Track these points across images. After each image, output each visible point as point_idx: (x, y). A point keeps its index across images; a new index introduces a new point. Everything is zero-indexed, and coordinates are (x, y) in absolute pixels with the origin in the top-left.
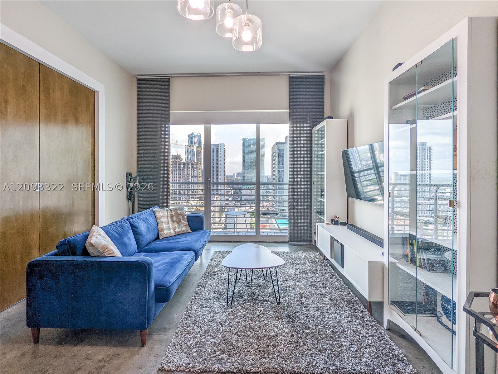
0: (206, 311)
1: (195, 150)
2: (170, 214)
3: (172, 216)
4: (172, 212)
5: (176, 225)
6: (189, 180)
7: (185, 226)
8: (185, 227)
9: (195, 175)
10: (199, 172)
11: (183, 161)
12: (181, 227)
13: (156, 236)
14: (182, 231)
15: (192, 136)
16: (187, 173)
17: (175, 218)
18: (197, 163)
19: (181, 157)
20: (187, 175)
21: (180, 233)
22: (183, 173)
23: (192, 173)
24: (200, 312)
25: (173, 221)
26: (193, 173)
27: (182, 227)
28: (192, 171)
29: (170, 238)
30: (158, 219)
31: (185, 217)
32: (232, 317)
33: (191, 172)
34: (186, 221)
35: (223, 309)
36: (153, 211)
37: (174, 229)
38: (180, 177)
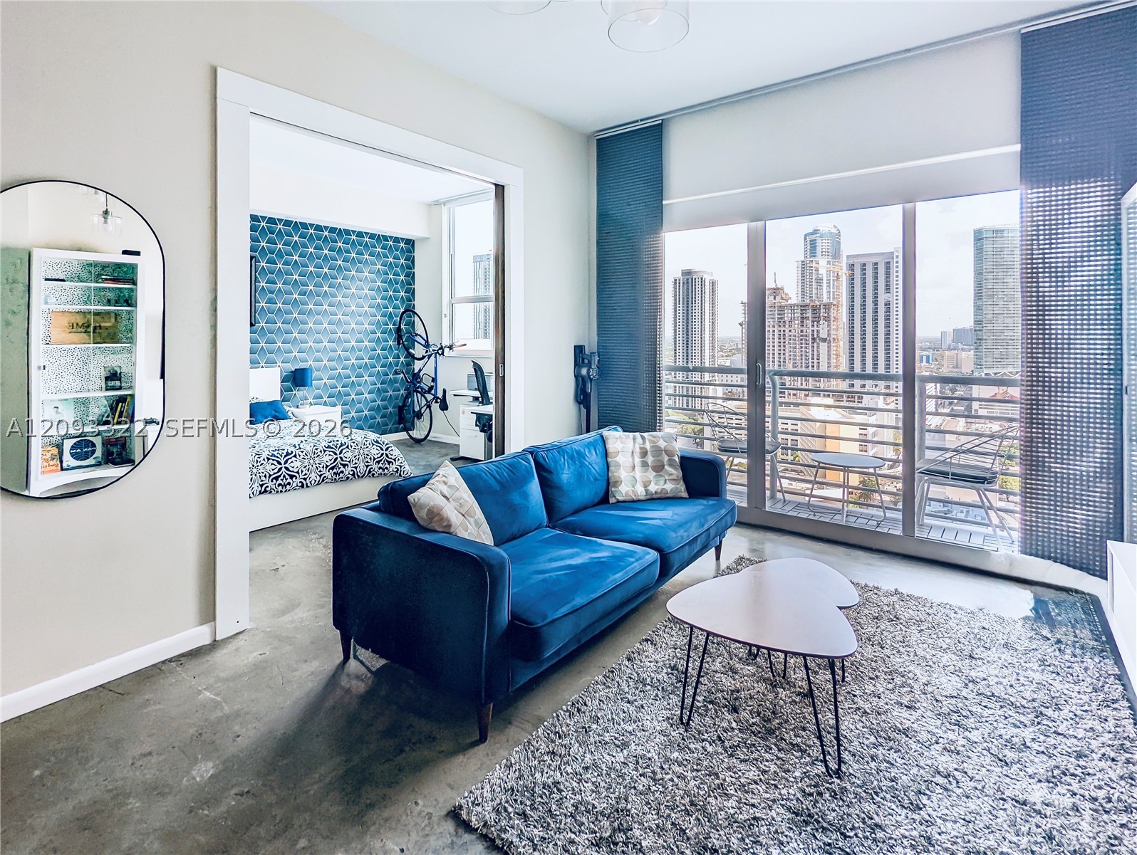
0: (624, 712)
1: (823, 272)
2: (641, 448)
3: (644, 453)
4: (644, 443)
5: (651, 474)
6: (806, 348)
7: (674, 480)
8: (673, 482)
9: (823, 335)
10: (835, 327)
11: (789, 302)
12: (662, 482)
13: (601, 494)
14: (664, 491)
15: (815, 236)
16: (802, 331)
17: (650, 459)
18: (828, 306)
19: (786, 291)
20: (802, 336)
21: (658, 496)
22: (790, 331)
23: (813, 331)
24: (606, 711)
25: (645, 464)
26: (818, 331)
27: (665, 483)
28: (813, 326)
29: (633, 503)
30: (609, 455)
31: (677, 459)
32: (676, 755)
33: (811, 329)
34: (676, 469)
35: (665, 724)
36: (602, 436)
37: (646, 486)
38: (782, 341)
